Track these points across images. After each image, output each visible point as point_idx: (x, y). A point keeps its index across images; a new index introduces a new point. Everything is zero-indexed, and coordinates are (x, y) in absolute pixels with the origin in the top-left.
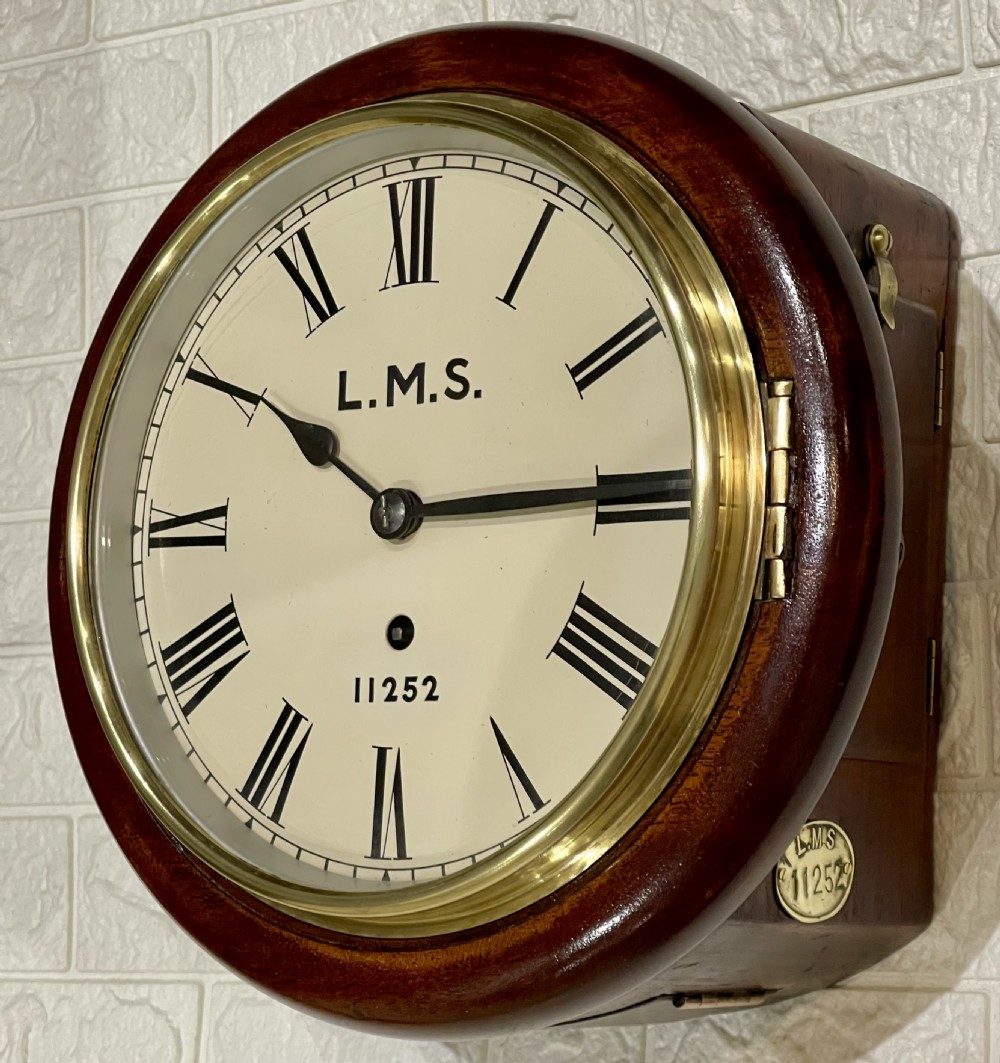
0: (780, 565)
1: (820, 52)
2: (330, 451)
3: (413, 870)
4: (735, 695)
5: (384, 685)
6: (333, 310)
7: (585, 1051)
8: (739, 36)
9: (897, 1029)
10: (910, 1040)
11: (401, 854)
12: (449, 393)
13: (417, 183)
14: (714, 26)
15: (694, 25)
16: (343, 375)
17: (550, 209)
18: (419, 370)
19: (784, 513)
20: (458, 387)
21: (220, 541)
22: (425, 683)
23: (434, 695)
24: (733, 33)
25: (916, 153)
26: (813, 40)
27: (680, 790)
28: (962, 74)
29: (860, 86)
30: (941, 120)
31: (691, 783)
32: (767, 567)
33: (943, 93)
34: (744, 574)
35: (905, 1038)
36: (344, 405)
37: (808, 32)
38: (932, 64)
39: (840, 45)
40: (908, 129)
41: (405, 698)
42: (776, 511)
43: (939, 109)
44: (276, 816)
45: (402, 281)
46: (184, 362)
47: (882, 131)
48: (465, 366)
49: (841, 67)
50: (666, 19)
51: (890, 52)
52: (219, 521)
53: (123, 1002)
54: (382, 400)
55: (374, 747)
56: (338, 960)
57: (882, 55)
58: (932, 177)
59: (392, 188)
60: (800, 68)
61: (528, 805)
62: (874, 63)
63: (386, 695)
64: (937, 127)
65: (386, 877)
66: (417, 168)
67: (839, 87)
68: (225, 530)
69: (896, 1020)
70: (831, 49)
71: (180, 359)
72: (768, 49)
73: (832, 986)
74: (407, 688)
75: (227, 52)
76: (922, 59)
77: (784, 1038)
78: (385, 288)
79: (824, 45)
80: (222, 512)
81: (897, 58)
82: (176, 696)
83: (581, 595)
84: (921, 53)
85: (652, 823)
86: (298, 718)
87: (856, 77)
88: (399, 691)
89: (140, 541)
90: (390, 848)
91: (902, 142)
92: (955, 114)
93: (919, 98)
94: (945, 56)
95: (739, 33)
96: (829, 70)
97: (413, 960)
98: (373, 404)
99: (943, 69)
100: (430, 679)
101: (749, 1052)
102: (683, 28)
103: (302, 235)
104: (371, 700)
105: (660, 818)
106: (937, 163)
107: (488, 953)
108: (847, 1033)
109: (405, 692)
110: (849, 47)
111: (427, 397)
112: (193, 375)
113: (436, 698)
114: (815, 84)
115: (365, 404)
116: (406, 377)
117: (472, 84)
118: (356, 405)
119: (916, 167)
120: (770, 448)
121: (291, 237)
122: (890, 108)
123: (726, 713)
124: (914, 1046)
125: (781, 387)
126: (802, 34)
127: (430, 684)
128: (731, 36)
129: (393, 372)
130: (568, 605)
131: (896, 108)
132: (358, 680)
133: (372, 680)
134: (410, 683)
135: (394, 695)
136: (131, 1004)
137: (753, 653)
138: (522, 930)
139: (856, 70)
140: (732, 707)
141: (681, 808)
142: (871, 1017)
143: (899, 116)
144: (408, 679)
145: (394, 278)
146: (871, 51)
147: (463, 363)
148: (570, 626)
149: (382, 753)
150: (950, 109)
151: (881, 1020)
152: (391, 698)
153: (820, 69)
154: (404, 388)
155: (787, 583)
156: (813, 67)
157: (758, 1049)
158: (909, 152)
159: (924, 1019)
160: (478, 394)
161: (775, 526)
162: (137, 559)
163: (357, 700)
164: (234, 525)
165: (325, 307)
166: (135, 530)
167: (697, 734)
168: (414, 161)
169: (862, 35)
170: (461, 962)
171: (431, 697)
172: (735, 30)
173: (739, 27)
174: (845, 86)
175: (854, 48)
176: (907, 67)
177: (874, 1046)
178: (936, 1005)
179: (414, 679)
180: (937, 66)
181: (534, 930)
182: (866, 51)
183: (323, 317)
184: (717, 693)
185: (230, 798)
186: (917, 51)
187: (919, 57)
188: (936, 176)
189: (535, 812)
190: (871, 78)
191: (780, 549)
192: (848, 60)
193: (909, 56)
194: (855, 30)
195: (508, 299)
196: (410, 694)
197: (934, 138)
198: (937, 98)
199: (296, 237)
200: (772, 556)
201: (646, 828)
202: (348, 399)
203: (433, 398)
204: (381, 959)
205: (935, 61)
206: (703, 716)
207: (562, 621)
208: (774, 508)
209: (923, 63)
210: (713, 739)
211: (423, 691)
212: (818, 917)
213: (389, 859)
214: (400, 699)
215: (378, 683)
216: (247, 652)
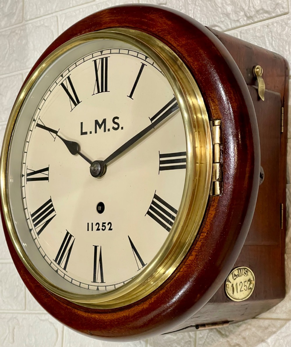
0: (218, 183)
1: (243, 9)
2: (78, 150)
3: (106, 286)
4: (204, 228)
5: (96, 225)
6: (79, 102)
7: (178, 338)
8: (217, 6)
9: (275, 332)
10: (279, 336)
11: (102, 281)
12: (114, 128)
13: (102, 59)
14: (209, 3)
15: (203, 4)
16: (82, 123)
17: (143, 65)
18: (104, 121)
19: (219, 165)
20: (116, 126)
21: (47, 179)
22: (108, 224)
23: (111, 228)
24: (215, 5)
25: (274, 41)
26: (241, 6)
27: (187, 260)
28: (289, 14)
29: (256, 20)
30: (282, 30)
31: (191, 258)
32: (214, 184)
33: (283, 21)
34: (206, 187)
35: (277, 336)
36: (82, 133)
37: (239, 3)
38: (279, 11)
39: (249, 7)
40: (272, 34)
41: (102, 229)
42: (216, 165)
43: (281, 26)
44: (65, 268)
45: (99, 92)
46: (35, 121)
47: (263, 35)
48: (118, 119)
49: (249, 14)
50: (194, 2)
51: (265, 8)
52: (46, 172)
53: (41, 320)
54: (93, 131)
55: (93, 246)
56: (84, 316)
57: (263, 9)
58: (280, 49)
59: (95, 61)
60: (237, 15)
61: (140, 265)
62: (260, 12)
64: (281, 32)
65: (98, 289)
66: (102, 54)
67: (249, 21)
68: (48, 175)
69: (274, 330)
70: (246, 8)
71: (34, 120)
72: (226, 10)
73: (254, 318)
74: (103, 226)
75: (63, 22)
76: (276, 10)
77: (239, 335)
78: (94, 94)
79: (244, 7)
80: (47, 169)
81: (267, 10)
82: (35, 229)
83: (155, 194)
84: (275, 8)
85: (179, 272)
86: (71, 236)
87: (255, 17)
88: (101, 227)
89: (24, 179)
90: (99, 279)
91: (270, 38)
92: (287, 27)
93: (275, 23)
94: (283, 8)
95: (217, 5)
96: (246, 15)
97: (106, 317)
98: (91, 133)
99: (282, 12)
100: (110, 223)
101: (228, 339)
102: (199, 5)
103: (69, 78)
104: (92, 230)
105: (181, 270)
106: (281, 44)
107: (129, 315)
108: (259, 333)
109: (102, 228)
110: (252, 7)
111: (107, 130)
112: (38, 125)
113: (111, 229)
114: (242, 20)
115: (88, 133)
116: (100, 124)
117: (118, 25)
118: (86, 133)
119: (274, 46)
120: (214, 144)
121: (66, 79)
122: (266, 27)
123: (202, 234)
124: (280, 338)
125: (217, 122)
126: (237, 4)
127: (110, 225)
128: (215, 6)
129: (97, 122)
130: (151, 198)
131: (268, 27)
132: (88, 224)
133: (92, 223)
134: (104, 225)
135: (99, 228)
136: (43, 320)
137: (210, 214)
138: (139, 307)
139: (254, 15)
140: (203, 232)
141: (188, 266)
142: (266, 328)
143: (269, 29)
144: (103, 223)
145: (96, 91)
146: (259, 8)
147: (117, 118)
148: (152, 205)
149: (96, 247)
150: (285, 26)
151: (270, 329)
152: (98, 229)
153: (243, 15)
154: (100, 128)
155: (220, 189)
156: (241, 15)
157: (231, 338)
158: (272, 41)
159: (283, 329)
160: (122, 128)
161: (216, 170)
162: (23, 185)
163: (88, 230)
164: (50, 174)
165: (76, 101)
166: (23, 176)
167: (192, 241)
168: (101, 52)
169: (256, 3)
170: (121, 317)
171: (110, 229)
172: (216, 4)
173: (217, 3)
174: (251, 20)
175: (254, 7)
176: (271, 13)
177: (267, 339)
178: (288, 324)
179: (105, 223)
180: (281, 12)
181: (143, 307)
182: (258, 8)
183: (76, 105)
184: (198, 227)
185: (52, 262)
186: (274, 7)
187: (275, 9)
188: (281, 49)
189: (142, 268)
190: (259, 17)
191: (218, 177)
192: (252, 11)
193: (271, 9)
194: (254, 1)
195: (131, 96)
196: (104, 228)
197: (280, 36)
198: (281, 22)
199: (67, 79)
200: (215, 181)
201: (177, 273)
202: (83, 132)
203: (109, 130)
204: (96, 316)
205: (280, 10)
206: (194, 235)
207: (149, 204)
208: (215, 164)
209: (276, 11)
210: (198, 243)
211: (108, 227)
212: (242, 299)
213: (99, 283)
214: (101, 230)
215: (94, 225)
216: (56, 215)
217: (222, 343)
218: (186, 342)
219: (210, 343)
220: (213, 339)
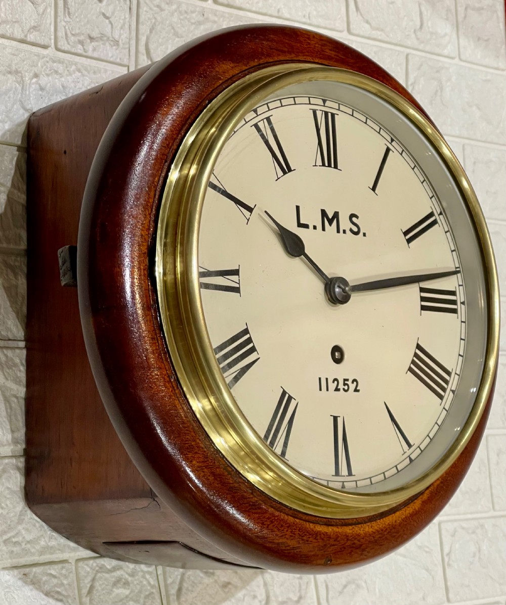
3: (356, 481)
5: (333, 382)
6: (290, 170)
11: (350, 474)
12: (351, 230)
13: (326, 114)
16: (298, 208)
17: (388, 150)
18: (336, 215)
20: (355, 229)
21: (237, 290)
22: (353, 382)
36: (300, 225)
41: (344, 389)
44: (283, 454)
45: (323, 165)
48: (358, 219)
52: (235, 278)
54: (319, 227)
55: (331, 416)
59: (314, 112)
61: (405, 447)
63: (334, 389)
65: (343, 487)
66: (326, 106)
68: (239, 283)
74: (345, 384)
78: (316, 166)
80: (236, 272)
83: (418, 344)
86: (290, 398)
88: (341, 386)
90: (344, 470)
98: (315, 227)
100: (354, 380)
103: (268, 120)
104: (327, 390)
109: (344, 387)
111: (341, 231)
112: (211, 185)
113: (358, 391)
115: (311, 227)
116: (330, 217)
118: (307, 226)
121: (263, 120)
127: (355, 383)
129: (324, 213)
130: (413, 349)
132: (320, 379)
133: (327, 379)
134: (346, 382)
135: (339, 388)
144: (345, 380)
145: (319, 161)
147: (357, 217)
148: (414, 359)
149: (335, 419)
152: (337, 389)
154: (330, 224)
160: (364, 235)
163: (320, 390)
164: (243, 282)
165: (285, 167)
168: (324, 102)
171: (356, 390)
179: (347, 380)
183: (285, 173)
189: (408, 450)
195: (374, 189)
196: (346, 388)
199: (266, 121)
202: (302, 222)
203: (344, 232)
204: (348, 530)
207: (411, 356)
211: (352, 387)
213: (344, 476)
214: (342, 390)
215: (330, 381)
216: (259, 358)
217: (208, 585)
218: (147, 597)
219: (190, 588)
220: (193, 582)
